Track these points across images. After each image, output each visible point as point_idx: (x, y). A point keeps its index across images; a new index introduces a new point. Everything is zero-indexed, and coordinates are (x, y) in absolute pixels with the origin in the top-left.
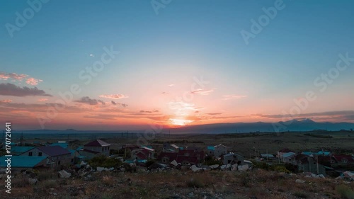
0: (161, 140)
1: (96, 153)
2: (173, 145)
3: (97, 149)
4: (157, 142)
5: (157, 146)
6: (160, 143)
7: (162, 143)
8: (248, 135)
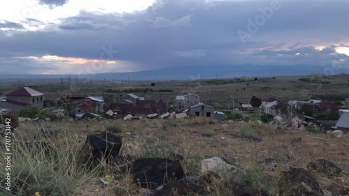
0: (116, 89)
1: (24, 104)
2: (132, 95)
3: (24, 100)
4: (110, 91)
5: (111, 96)
6: (114, 91)
7: (117, 92)
8: (231, 82)
